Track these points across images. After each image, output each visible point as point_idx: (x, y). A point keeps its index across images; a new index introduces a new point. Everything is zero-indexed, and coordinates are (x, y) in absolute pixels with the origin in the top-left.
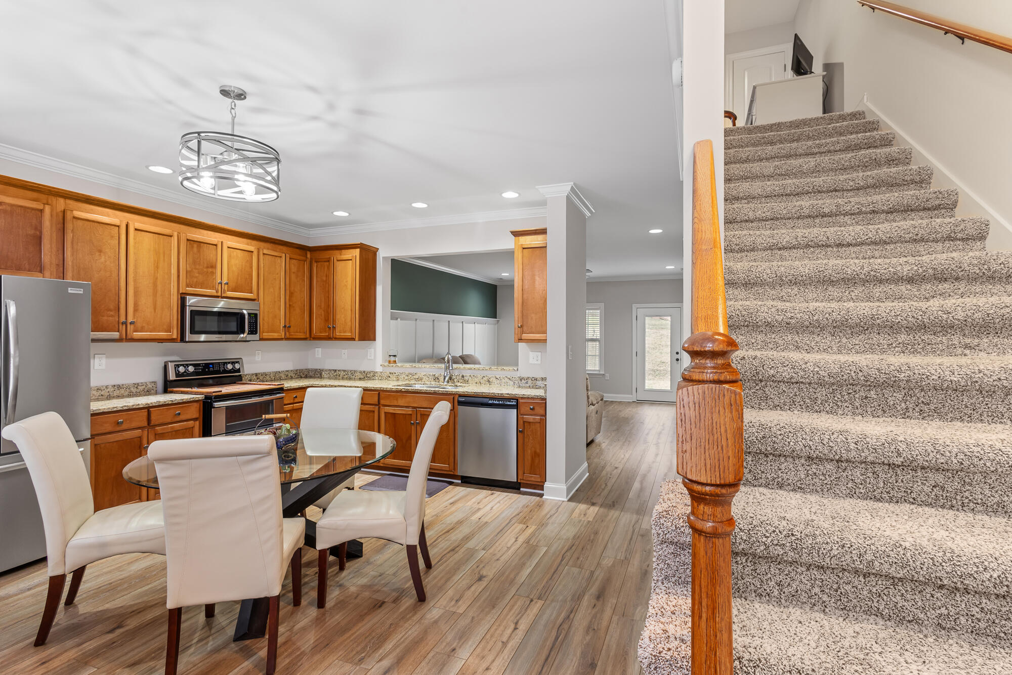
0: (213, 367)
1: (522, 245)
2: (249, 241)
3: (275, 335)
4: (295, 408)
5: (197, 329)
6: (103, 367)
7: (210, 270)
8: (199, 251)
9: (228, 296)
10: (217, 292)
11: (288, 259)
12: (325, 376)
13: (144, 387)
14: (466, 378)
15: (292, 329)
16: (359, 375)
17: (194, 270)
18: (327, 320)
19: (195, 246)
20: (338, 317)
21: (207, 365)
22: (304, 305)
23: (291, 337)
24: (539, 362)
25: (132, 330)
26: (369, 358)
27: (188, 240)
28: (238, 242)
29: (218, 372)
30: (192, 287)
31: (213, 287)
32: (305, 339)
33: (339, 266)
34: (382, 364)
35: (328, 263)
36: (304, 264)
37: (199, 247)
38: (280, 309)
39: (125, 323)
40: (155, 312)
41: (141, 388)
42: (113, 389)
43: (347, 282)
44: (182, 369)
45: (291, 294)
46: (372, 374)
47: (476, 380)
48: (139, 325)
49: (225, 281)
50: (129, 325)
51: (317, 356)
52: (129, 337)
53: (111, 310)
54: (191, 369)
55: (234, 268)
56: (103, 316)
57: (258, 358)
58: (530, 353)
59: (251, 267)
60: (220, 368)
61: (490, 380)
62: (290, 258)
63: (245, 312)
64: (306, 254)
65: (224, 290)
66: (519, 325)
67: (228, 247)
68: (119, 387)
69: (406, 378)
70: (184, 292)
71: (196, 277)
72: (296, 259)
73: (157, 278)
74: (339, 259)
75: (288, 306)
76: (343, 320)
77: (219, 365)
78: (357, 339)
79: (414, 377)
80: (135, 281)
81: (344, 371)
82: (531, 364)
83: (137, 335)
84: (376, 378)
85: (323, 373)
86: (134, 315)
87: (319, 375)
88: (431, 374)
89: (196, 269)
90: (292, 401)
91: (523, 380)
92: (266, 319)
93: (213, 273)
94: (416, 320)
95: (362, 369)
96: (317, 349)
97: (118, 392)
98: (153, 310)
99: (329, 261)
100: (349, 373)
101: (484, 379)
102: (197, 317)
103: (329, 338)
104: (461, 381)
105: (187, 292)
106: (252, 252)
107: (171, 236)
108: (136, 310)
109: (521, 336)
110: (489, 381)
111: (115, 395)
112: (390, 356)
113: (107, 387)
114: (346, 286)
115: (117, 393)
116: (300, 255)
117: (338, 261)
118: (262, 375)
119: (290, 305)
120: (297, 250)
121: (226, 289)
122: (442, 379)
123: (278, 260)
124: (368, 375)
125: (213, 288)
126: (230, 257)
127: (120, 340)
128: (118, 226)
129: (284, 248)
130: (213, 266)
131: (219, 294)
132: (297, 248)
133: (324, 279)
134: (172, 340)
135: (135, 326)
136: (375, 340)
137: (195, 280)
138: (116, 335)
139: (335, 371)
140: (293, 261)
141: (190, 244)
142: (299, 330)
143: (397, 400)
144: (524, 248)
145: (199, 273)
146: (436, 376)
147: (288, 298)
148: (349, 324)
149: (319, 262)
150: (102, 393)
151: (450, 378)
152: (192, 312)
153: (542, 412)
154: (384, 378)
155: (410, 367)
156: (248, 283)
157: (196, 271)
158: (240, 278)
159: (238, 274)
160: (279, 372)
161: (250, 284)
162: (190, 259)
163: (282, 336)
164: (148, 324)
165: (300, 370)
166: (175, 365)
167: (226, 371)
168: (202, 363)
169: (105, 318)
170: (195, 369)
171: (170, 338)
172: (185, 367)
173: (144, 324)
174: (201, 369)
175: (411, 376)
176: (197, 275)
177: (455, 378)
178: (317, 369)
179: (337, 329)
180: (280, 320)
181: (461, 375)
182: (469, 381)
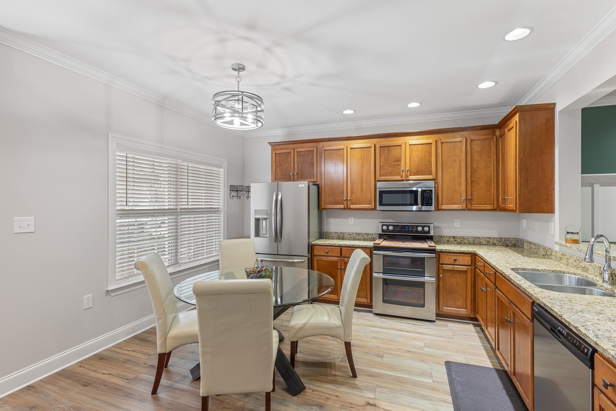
0: (408, 229)
2: (429, 136)
4: (456, 269)
5: (384, 202)
6: (352, 223)
7: (397, 163)
8: (388, 152)
9: (410, 179)
10: (402, 177)
11: (469, 142)
13: (371, 236)
15: (475, 201)
16: (542, 250)
17: (385, 165)
18: (505, 192)
19: (386, 149)
20: (508, 188)
21: (404, 227)
22: (491, 179)
23: (473, 208)
25: (350, 204)
26: (550, 233)
27: (380, 147)
28: (419, 139)
29: (412, 232)
30: (384, 176)
33: (509, 136)
34: (559, 241)
36: (491, 142)
37: (388, 150)
38: (460, 185)
39: (346, 200)
40: (362, 193)
41: (370, 236)
42: (356, 235)
44: (385, 228)
45: (473, 172)
46: (550, 252)
48: (354, 201)
49: (408, 168)
50: (348, 201)
52: (348, 207)
53: (340, 194)
54: (391, 228)
55: (416, 159)
56: (337, 197)
57: (457, 224)
59: (430, 155)
60: (413, 229)
62: (472, 140)
63: (420, 190)
64: (494, 132)
65: (407, 175)
67: (410, 145)
68: (359, 234)
70: (378, 180)
71: (387, 169)
72: (479, 140)
73: (363, 173)
74: (509, 129)
75: (469, 181)
76: (511, 191)
77: (413, 227)
78: (518, 211)
80: (351, 177)
81: (534, 244)
83: (352, 206)
85: (525, 244)
86: (351, 196)
87: (521, 246)
89: (387, 164)
90: (453, 263)
92: (445, 193)
93: (399, 165)
95: (545, 245)
96: (523, 220)
99: (505, 133)
100: (537, 248)
102: (384, 195)
103: (506, 210)
105: (380, 180)
106: (431, 143)
107: (371, 147)
108: (352, 193)
112: (568, 233)
113: (353, 233)
115: (358, 237)
116: (485, 135)
117: (508, 131)
118: (459, 238)
119: (472, 181)
120: (482, 131)
121: (408, 174)
123: (459, 145)
124: (548, 253)
125: (399, 174)
126: (411, 151)
127: (344, 209)
128: (343, 149)
129: (466, 134)
130: (399, 160)
131: (404, 178)
132: (481, 129)
134: (372, 209)
135: (351, 202)
136: (554, 212)
137: (386, 171)
138: (342, 206)
139: (530, 243)
140: (476, 142)
141: (382, 149)
142: (483, 202)
145: (389, 167)
147: (469, 174)
148: (513, 195)
150: (351, 236)
152: (380, 192)
154: (558, 259)
155: (577, 250)
156: (428, 168)
157: (387, 165)
158: (420, 165)
159: (419, 162)
160: (479, 238)
161: (429, 168)
162: (382, 159)
163: (464, 208)
164: (358, 200)
165: (505, 238)
166: (382, 225)
167: (417, 232)
168: (400, 225)
169: (338, 198)
170: (394, 228)
171: (371, 208)
172: (388, 226)
173: (356, 201)
174: (399, 229)
175: (578, 262)
176: (388, 168)
178: (522, 240)
179: (508, 200)
180: (461, 194)
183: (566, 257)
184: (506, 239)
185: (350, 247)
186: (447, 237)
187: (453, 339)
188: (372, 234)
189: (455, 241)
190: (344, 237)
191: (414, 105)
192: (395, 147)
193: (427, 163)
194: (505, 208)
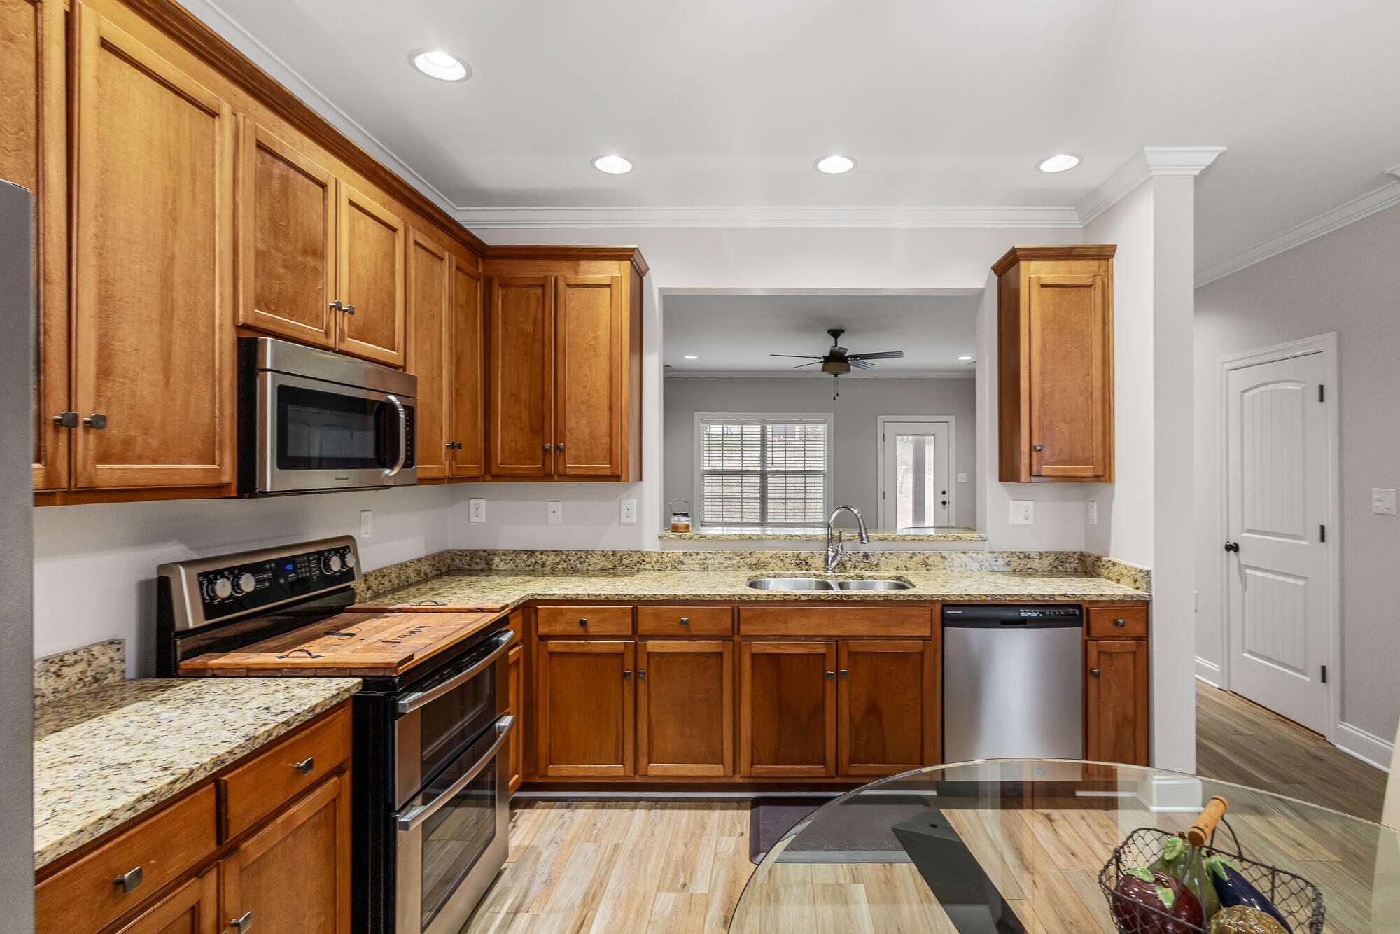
0: (295, 571)
1: (1038, 278)
3: (433, 470)
7: (311, 262)
9: (351, 350)
10: (327, 334)
11: (453, 268)
12: (502, 566)
14: (873, 560)
15: (459, 454)
17: (273, 252)
18: (538, 431)
19: (277, 169)
20: (571, 423)
21: (281, 566)
22: (477, 392)
23: (459, 473)
24: (1030, 521)
25: (92, 453)
27: (259, 144)
28: (367, 193)
30: (268, 309)
31: (317, 317)
32: (477, 478)
33: (573, 301)
34: (658, 533)
35: (539, 291)
36: (477, 287)
37: (286, 180)
38: (441, 401)
39: (66, 424)
40: (167, 383)
43: (594, 339)
44: (223, 589)
45: (458, 361)
46: (635, 559)
48: (115, 432)
49: (344, 302)
50: (80, 433)
52: (83, 482)
54: (248, 584)
55: (362, 271)
57: (366, 529)
58: (1011, 502)
60: (311, 571)
61: (930, 561)
62: (457, 269)
63: (397, 403)
64: (477, 263)
65: (343, 331)
66: (1038, 447)
67: (349, 202)
69: (727, 563)
70: (250, 322)
71: (280, 278)
72: (465, 273)
73: (173, 258)
74: (572, 282)
76: (587, 430)
77: (309, 562)
79: (748, 560)
80: (101, 252)
81: (556, 552)
82: (1013, 525)
83: (110, 473)
85: (497, 560)
86: (99, 393)
87: (483, 566)
88: (790, 553)
89: (278, 250)
93: (318, 273)
95: (608, 546)
96: (473, 502)
98: (160, 377)
99: (543, 286)
100: (572, 558)
101: (915, 559)
102: (296, 413)
104: (862, 565)
105: (259, 324)
106: (395, 230)
107: (215, 115)
108: (104, 372)
109: (1039, 470)
110: (926, 564)
112: (675, 514)
114: (593, 348)
116: (469, 262)
119: (457, 390)
120: (465, 250)
121: (345, 328)
123: (439, 265)
124: (624, 563)
125: (317, 319)
126: (352, 231)
127: (46, 495)
129: (445, 239)
130: (317, 252)
131: (331, 342)
132: (465, 244)
134: (215, 491)
135: (100, 438)
136: (639, 481)
137: (276, 287)
139: (532, 553)
140: (461, 277)
141: (265, 160)
142: (469, 457)
144: (1043, 286)
145: (286, 267)
146: (803, 556)
147: (453, 369)
148: (604, 441)
149: (510, 286)
152: (281, 391)
153: (1138, 629)
154: (669, 566)
156: (389, 320)
157: (279, 256)
158: (371, 300)
159: (369, 289)
161: (392, 324)
162: (264, 213)
163: (447, 473)
164: (145, 431)
167: (324, 579)
168: (270, 562)
170: (258, 582)
171: (211, 482)
172: (235, 577)
173: (132, 433)
174: (268, 580)
176: (282, 270)
177: (847, 559)
178: (477, 550)
179: (570, 453)
180: (441, 429)
181: (861, 554)
182: (881, 564)
188: (89, 650)
193: (386, 301)
194: (547, 472)
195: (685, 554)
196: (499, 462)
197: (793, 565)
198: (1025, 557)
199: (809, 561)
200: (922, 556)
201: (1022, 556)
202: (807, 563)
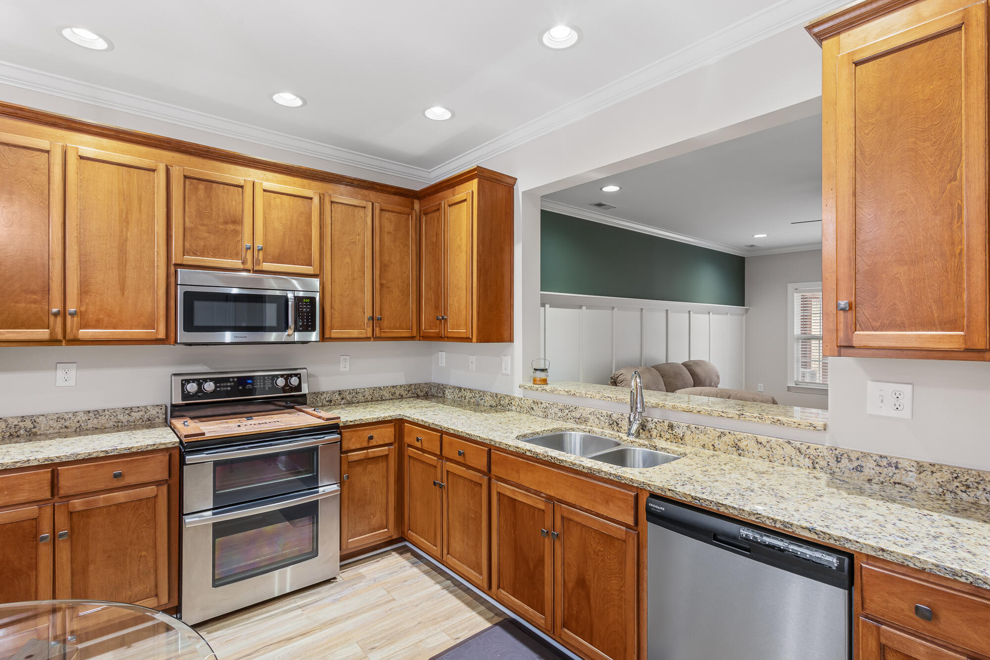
0: (252, 383)
1: (853, 53)
2: (305, 181)
3: (355, 333)
4: (371, 455)
5: (197, 322)
6: (72, 383)
7: (231, 227)
8: (209, 196)
9: (264, 269)
10: (244, 263)
11: (377, 212)
13: (141, 413)
14: (679, 432)
15: (385, 323)
16: (488, 399)
17: (199, 227)
18: (437, 307)
19: (202, 186)
20: (450, 301)
21: (242, 380)
22: (408, 284)
23: (383, 335)
25: (75, 325)
26: (504, 372)
27: (186, 177)
28: (285, 183)
29: (263, 390)
30: (195, 255)
31: (237, 254)
32: (412, 338)
33: (452, 213)
34: (522, 383)
35: (438, 214)
36: (408, 219)
37: (208, 190)
38: (363, 291)
39: (63, 313)
40: (123, 295)
41: (136, 415)
42: (85, 418)
43: (461, 239)
44: (192, 388)
45: (384, 267)
46: (507, 401)
47: (703, 439)
48: (91, 317)
49: (259, 244)
50: (69, 318)
51: (440, 365)
52: (69, 336)
53: (34, 292)
54: (209, 387)
55: (278, 225)
56: (17, 302)
57: (344, 366)
58: (870, 383)
59: (309, 224)
60: (264, 384)
61: (742, 445)
62: (381, 210)
63: (290, 295)
64: (413, 204)
65: (258, 260)
66: (843, 303)
67: (265, 191)
69: (560, 414)
70: (179, 262)
71: (205, 239)
72: (392, 212)
73: (126, 240)
74: (451, 203)
75: (377, 285)
76: (457, 306)
77: (264, 380)
78: (474, 339)
79: (573, 414)
81: (471, 390)
83: (85, 333)
84: (514, 408)
85: (447, 391)
86: (81, 301)
87: (441, 395)
88: (604, 412)
89: (202, 225)
90: (365, 444)
91: (845, 461)
92: (337, 306)
93: (236, 233)
94: (613, 308)
95: (494, 390)
96: (440, 353)
97: (96, 421)
98: (119, 292)
99: (439, 209)
100: (478, 396)
101: (724, 439)
102: (198, 304)
103: (440, 338)
104: (668, 436)
105: (185, 263)
106: (311, 199)
107: (154, 171)
108: (83, 292)
109: (849, 338)
110: (738, 448)
111: (90, 426)
112: (536, 370)
113: (75, 414)
114: (460, 246)
115: (92, 424)
116: (400, 205)
117: (450, 206)
118: (350, 393)
119: (381, 285)
120: (396, 198)
121: (261, 257)
122: (625, 424)
123: (361, 212)
124: (502, 402)
125: (236, 256)
126: (267, 206)
127: (53, 341)
128: (48, 152)
129: (372, 195)
130: (237, 221)
131: (247, 267)
132: (395, 194)
133: (434, 239)
134: (156, 341)
135: (80, 319)
136: (511, 340)
137: (202, 243)
138: (43, 333)
139: (460, 389)
140: (387, 215)
141: (191, 184)
142: (398, 325)
143: (518, 472)
144: (857, 64)
145: (209, 233)
146: (615, 417)
147: (377, 272)
148: (464, 312)
149: (428, 214)
150: (67, 424)
151: (643, 427)
152: (187, 294)
154: (525, 410)
155: (566, 394)
156: (303, 249)
157: (204, 228)
158: (287, 240)
159: (284, 234)
160: (380, 388)
161: (306, 251)
162: (191, 209)
163: (370, 335)
164: (109, 316)
165: (415, 385)
166: (182, 381)
167: (275, 389)
168: (233, 378)
169: (23, 305)
170: (216, 387)
171: (154, 337)
172: (200, 383)
173: (101, 317)
174: (230, 386)
175: (567, 411)
176: (206, 235)
177: (653, 426)
178: (439, 384)
179: (450, 322)
180: (364, 309)
181: (666, 424)
182: (687, 438)
183: (544, 405)
184: (418, 386)
185: (97, 459)
186: (327, 393)
187: (394, 600)
188: (145, 407)
189: (343, 399)
190: (34, 430)
191: (287, 99)
192: (226, 186)
193: (302, 239)
194: (440, 335)
195: (534, 402)
196: (423, 328)
197: (607, 424)
198: (890, 465)
199: (620, 422)
200: (732, 437)
201: (884, 462)
202: (618, 424)
